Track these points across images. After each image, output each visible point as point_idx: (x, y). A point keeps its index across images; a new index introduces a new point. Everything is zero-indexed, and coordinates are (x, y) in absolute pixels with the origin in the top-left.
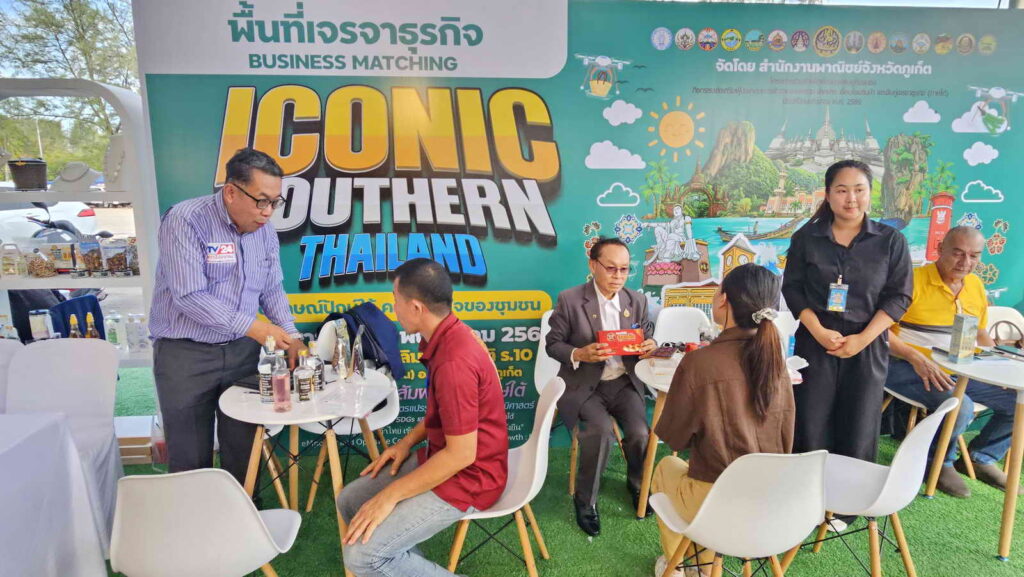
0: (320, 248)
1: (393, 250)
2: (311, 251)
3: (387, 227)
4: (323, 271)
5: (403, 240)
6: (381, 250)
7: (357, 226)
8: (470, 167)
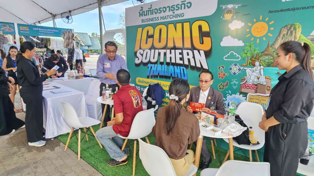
0: (151, 67)
1: (166, 70)
2: (150, 68)
3: (165, 63)
4: (152, 74)
5: (168, 67)
6: (163, 70)
7: (159, 63)
8: (186, 46)
